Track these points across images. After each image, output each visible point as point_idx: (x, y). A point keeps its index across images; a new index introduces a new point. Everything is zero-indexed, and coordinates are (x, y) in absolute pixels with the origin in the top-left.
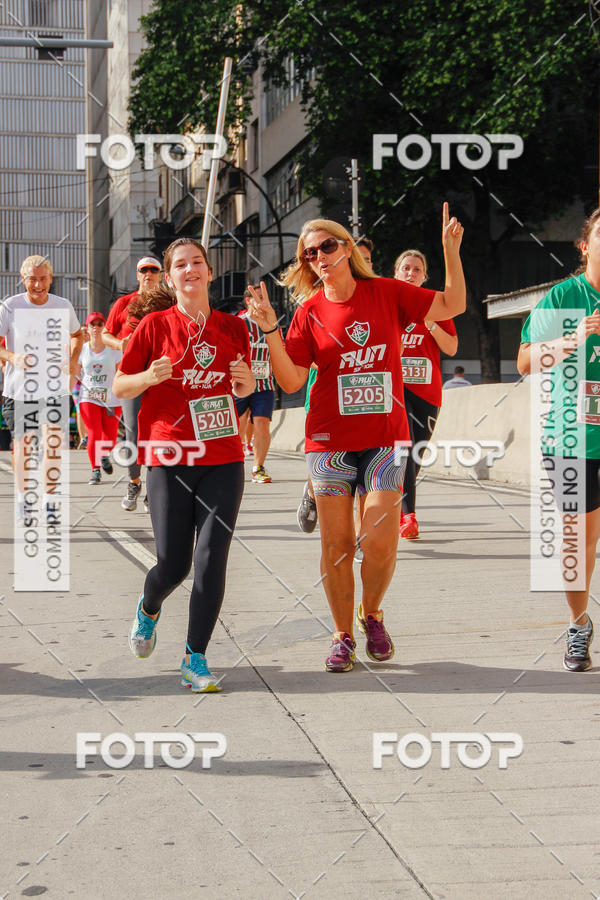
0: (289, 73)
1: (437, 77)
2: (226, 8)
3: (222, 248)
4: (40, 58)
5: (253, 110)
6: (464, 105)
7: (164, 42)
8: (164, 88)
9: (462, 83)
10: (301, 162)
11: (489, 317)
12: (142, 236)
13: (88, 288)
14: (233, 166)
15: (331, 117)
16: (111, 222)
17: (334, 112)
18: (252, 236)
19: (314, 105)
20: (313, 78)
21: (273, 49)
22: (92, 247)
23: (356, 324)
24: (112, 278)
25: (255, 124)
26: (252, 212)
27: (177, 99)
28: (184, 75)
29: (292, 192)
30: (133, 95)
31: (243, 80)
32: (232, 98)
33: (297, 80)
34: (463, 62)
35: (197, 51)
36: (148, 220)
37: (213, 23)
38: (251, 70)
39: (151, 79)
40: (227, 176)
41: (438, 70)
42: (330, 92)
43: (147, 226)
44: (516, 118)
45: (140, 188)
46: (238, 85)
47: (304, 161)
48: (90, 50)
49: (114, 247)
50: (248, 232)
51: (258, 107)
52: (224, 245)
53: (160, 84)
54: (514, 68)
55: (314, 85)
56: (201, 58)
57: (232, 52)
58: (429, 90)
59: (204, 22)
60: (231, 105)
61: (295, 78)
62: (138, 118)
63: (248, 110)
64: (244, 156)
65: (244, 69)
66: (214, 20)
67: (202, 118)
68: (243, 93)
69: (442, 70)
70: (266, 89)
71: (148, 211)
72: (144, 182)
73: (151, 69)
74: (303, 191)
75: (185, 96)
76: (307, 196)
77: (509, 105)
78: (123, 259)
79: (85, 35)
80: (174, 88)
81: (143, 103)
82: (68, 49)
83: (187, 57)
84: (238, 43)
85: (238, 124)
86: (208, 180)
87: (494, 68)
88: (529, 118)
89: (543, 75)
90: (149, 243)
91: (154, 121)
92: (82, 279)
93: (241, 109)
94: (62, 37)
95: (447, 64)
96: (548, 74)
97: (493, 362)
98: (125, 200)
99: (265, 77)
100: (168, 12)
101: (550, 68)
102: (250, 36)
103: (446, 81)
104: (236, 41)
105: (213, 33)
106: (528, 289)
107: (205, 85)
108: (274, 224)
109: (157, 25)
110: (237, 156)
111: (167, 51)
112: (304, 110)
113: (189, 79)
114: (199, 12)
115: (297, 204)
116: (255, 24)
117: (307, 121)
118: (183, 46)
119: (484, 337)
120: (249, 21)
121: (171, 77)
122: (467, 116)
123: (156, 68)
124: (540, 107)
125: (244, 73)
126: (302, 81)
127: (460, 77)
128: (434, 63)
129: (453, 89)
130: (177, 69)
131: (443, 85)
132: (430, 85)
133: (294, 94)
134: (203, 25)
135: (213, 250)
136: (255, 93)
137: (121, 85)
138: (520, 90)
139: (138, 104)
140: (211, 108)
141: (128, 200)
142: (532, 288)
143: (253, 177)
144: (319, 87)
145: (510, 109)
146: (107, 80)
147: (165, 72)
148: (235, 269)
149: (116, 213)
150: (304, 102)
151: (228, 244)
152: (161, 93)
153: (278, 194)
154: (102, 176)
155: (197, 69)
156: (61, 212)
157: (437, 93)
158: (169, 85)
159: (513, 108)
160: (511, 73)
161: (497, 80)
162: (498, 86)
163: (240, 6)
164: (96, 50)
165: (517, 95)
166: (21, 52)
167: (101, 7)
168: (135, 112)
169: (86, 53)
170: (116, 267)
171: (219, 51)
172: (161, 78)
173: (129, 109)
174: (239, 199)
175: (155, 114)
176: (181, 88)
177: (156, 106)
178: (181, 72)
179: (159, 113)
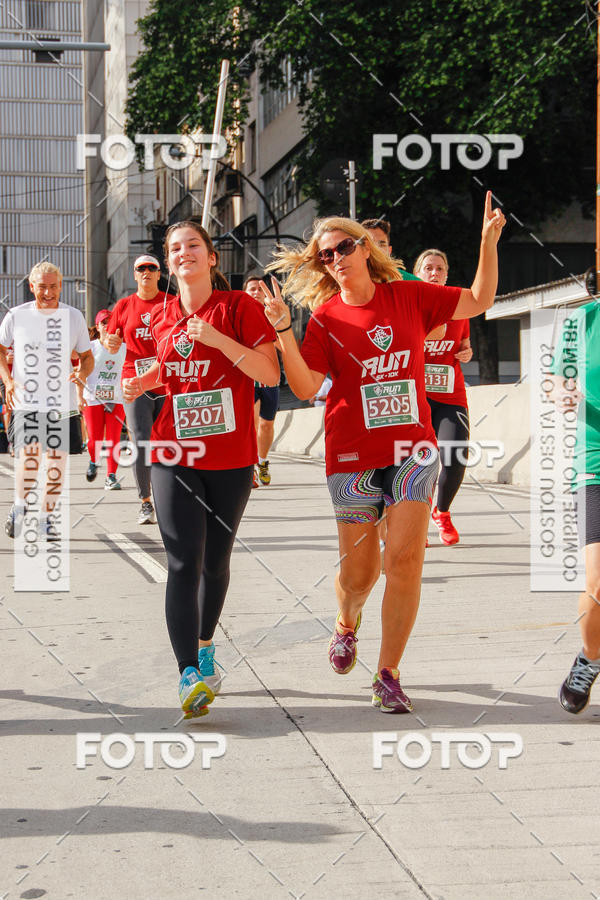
0: (286, 75)
1: (435, 78)
2: (223, 10)
4: (37, 61)
5: (250, 112)
7: (162, 44)
8: (161, 91)
12: (139, 239)
13: (86, 291)
14: (232, 169)
16: (109, 224)
17: (331, 114)
18: (249, 238)
21: (271, 51)
22: (90, 249)
23: (378, 329)
25: (252, 126)
26: (250, 214)
27: (174, 101)
28: (181, 77)
29: (289, 194)
30: (130, 98)
31: (240, 82)
32: (229, 100)
33: (294, 82)
35: (194, 53)
36: (146, 223)
37: (210, 26)
38: (248, 73)
40: (225, 178)
41: (434, 72)
42: (327, 94)
43: (145, 229)
45: (138, 190)
46: (235, 87)
48: (87, 52)
49: (112, 250)
50: (246, 234)
53: (157, 87)
55: (311, 87)
56: (197, 60)
57: (229, 54)
59: (201, 24)
60: (228, 108)
61: (292, 80)
62: (136, 121)
63: (245, 112)
64: (241, 159)
65: (241, 72)
66: (211, 22)
67: (199, 121)
68: (240, 95)
69: (439, 71)
71: (145, 214)
72: (142, 184)
73: (148, 71)
74: (301, 193)
75: (182, 99)
76: (305, 198)
77: (506, 106)
78: (121, 261)
79: (82, 39)
80: (171, 91)
81: (140, 106)
82: (66, 52)
83: (184, 60)
84: (235, 46)
85: (235, 126)
86: (206, 182)
87: (491, 69)
88: (526, 118)
89: (539, 76)
90: (147, 245)
91: (151, 123)
92: (80, 281)
93: (238, 111)
94: (58, 40)
95: (445, 65)
96: (546, 75)
97: (491, 363)
98: (122, 202)
100: (165, 14)
101: (547, 70)
102: (247, 38)
104: (233, 43)
105: (210, 35)
107: (203, 87)
108: (271, 227)
109: (155, 28)
110: (234, 159)
111: (164, 54)
113: (187, 82)
114: (196, 15)
115: (295, 206)
116: (253, 27)
117: (304, 123)
118: (181, 48)
119: (482, 338)
120: (246, 23)
121: (168, 79)
122: (464, 118)
123: (153, 70)
124: (537, 108)
125: (241, 75)
130: (174, 71)
131: (440, 87)
133: (292, 96)
134: (200, 27)
137: (118, 88)
139: (135, 106)
140: (209, 109)
141: (126, 202)
143: (250, 179)
146: (104, 83)
147: (163, 75)
148: (233, 271)
149: (113, 215)
150: (301, 104)
151: (226, 247)
152: (158, 96)
153: (276, 197)
154: (100, 178)
155: (194, 72)
156: (59, 215)
157: (433, 94)
158: (166, 87)
160: (508, 74)
161: (495, 81)
162: (495, 88)
163: (237, 9)
164: (93, 53)
166: (19, 55)
167: (98, 10)
168: (133, 114)
169: (83, 56)
170: (113, 270)
171: (215, 54)
173: (126, 111)
174: (237, 201)
175: (152, 116)
176: (179, 90)
177: (153, 109)
178: (178, 74)
179: (156, 116)
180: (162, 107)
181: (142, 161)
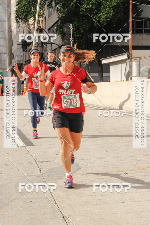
0: (53, 5)
1: (88, 6)
3: (38, 47)
6: (95, 12)
8: (23, 8)
9: (94, 7)
10: (56, 26)
11: (102, 63)
12: (19, 44)
13: (7, 56)
14: (41, 28)
15: (63, 15)
16: (12, 41)
18: (45, 44)
19: (59, 13)
20: (59, 6)
22: (8, 46)
24: (12, 54)
25: (45, 18)
28: (28, 5)
30: (16, 10)
31: (42, 6)
32: (40, 11)
34: (94, 2)
38: (44, 5)
39: (20, 6)
40: (39, 30)
42: (63, 10)
44: (107, 15)
49: (13, 46)
51: (46, 13)
52: (38, 46)
53: (22, 7)
54: (106, 4)
55: (59, 8)
56: (32, 1)
58: (86, 9)
60: (40, 12)
62: (17, 15)
63: (43, 14)
64: (43, 25)
67: (32, 16)
68: (42, 9)
70: (48, 9)
72: (20, 31)
73: (20, 3)
75: (28, 10)
76: (58, 34)
78: (15, 49)
80: (26, 8)
81: (19, 12)
85: (41, 17)
86: (34, 30)
87: (101, 4)
88: (110, 15)
89: (113, 5)
90: (21, 45)
91: (21, 16)
92: (6, 54)
95: (90, 3)
96: (114, 5)
97: (101, 73)
98: (15, 35)
99: (48, 6)
101: (114, 4)
103: (90, 7)
106: (112, 57)
108: (50, 41)
110: (41, 25)
112: (57, 14)
113: (30, 6)
117: (58, 16)
119: (99, 68)
121: (25, 5)
122: (95, 15)
123: (21, 3)
124: (112, 13)
126: (56, 7)
127: (93, 6)
128: (87, 3)
129: (92, 9)
130: (26, 3)
132: (87, 8)
133: (54, 10)
135: (36, 47)
136: (45, 10)
138: (108, 9)
139: (17, 12)
140: (35, 13)
141: (16, 35)
142: (113, 56)
143: (45, 30)
144: (60, 8)
145: (105, 13)
146: (11, 8)
147: (24, 4)
148: (41, 51)
149: (13, 39)
150: (57, 12)
151: (39, 46)
152: (23, 9)
154: (10, 30)
155: (31, 4)
157: (88, 10)
158: (25, 7)
159: (106, 13)
160: (105, 5)
162: (102, 8)
168: (17, 14)
170: (13, 51)
173: (15, 13)
175: (21, 14)
176: (27, 8)
177: (21, 12)
178: (27, 4)
179: (22, 14)
180: (23, 12)
181: (19, 25)
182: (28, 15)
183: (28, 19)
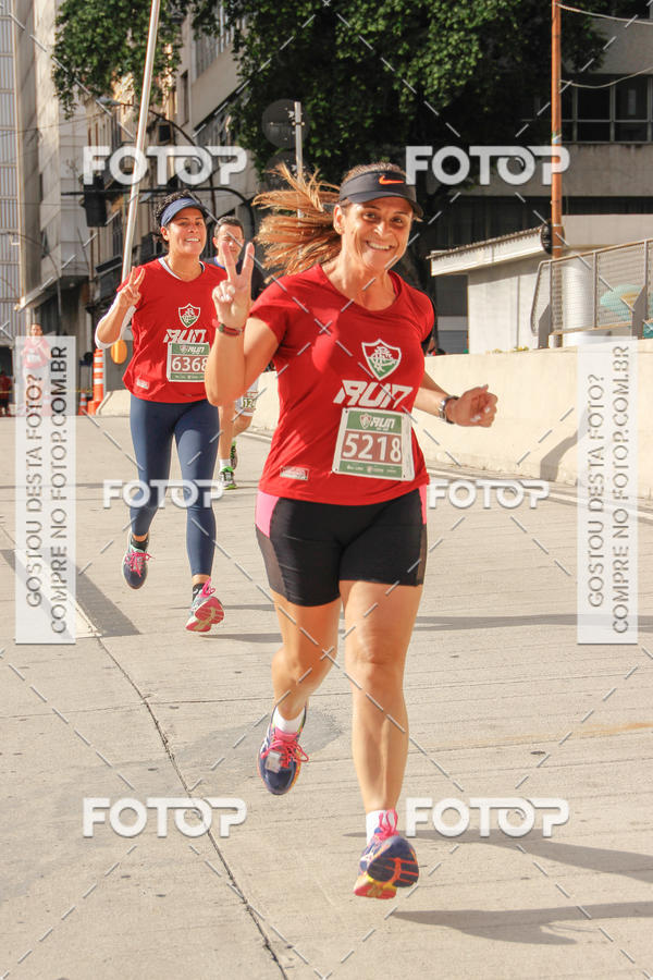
0: (219, 20)
1: (372, 24)
3: (153, 203)
5: (182, 59)
6: (400, 52)
8: (89, 35)
9: (397, 30)
10: (232, 114)
11: (433, 274)
12: (72, 190)
13: (19, 244)
14: (164, 120)
16: (41, 176)
19: (246, 54)
20: (244, 27)
22: (23, 201)
24: (43, 233)
25: (185, 76)
28: (110, 21)
30: (57, 43)
31: (171, 26)
32: (160, 46)
33: (227, 27)
34: (398, 8)
36: (78, 175)
38: (180, 21)
39: (75, 25)
40: (157, 129)
41: (371, 17)
42: (261, 40)
43: (77, 181)
44: (452, 66)
45: (69, 142)
46: (167, 32)
47: (236, 113)
49: (44, 202)
51: (188, 56)
52: (155, 199)
53: (84, 31)
54: (449, 15)
55: (245, 33)
60: (159, 53)
61: (225, 25)
62: (63, 67)
63: (177, 58)
64: (174, 109)
67: (129, 67)
68: (172, 40)
69: (376, 17)
70: (196, 37)
71: (77, 166)
72: (73, 135)
73: (75, 13)
75: (111, 43)
77: (445, 52)
78: (54, 214)
80: (99, 34)
81: (68, 51)
83: (112, 2)
85: (167, 73)
87: (429, 15)
88: (465, 65)
89: (478, 21)
90: (79, 197)
92: (14, 234)
93: (170, 57)
95: (381, 10)
96: (484, 20)
98: (55, 153)
99: (195, 25)
101: (485, 14)
103: (381, 28)
106: (474, 245)
107: (132, 32)
110: (166, 109)
112: (236, 59)
113: (116, 25)
117: (240, 71)
121: (96, 22)
122: (403, 65)
123: (80, 13)
124: (477, 54)
126: (232, 29)
127: (395, 24)
128: (369, 10)
129: (388, 36)
130: (102, 14)
131: (378, 33)
132: (365, 32)
133: (225, 43)
135: (144, 205)
136: (184, 42)
137: (47, 38)
138: (456, 37)
139: (63, 51)
140: (138, 56)
141: (58, 154)
142: (478, 244)
143: (183, 129)
144: (250, 35)
145: (446, 56)
147: (90, 18)
149: (45, 168)
150: (236, 51)
152: (86, 40)
154: (31, 129)
155: (123, 15)
157: (371, 41)
158: (94, 31)
159: (450, 56)
160: (446, 20)
161: (433, 27)
162: (434, 34)
165: (454, 43)
168: (59, 59)
170: (47, 222)
172: (86, 23)
173: (53, 57)
175: (79, 62)
176: (107, 34)
177: (80, 53)
178: (106, 17)
179: (84, 61)
180: (90, 51)
181: (69, 109)
182: (112, 63)
183: (111, 80)
